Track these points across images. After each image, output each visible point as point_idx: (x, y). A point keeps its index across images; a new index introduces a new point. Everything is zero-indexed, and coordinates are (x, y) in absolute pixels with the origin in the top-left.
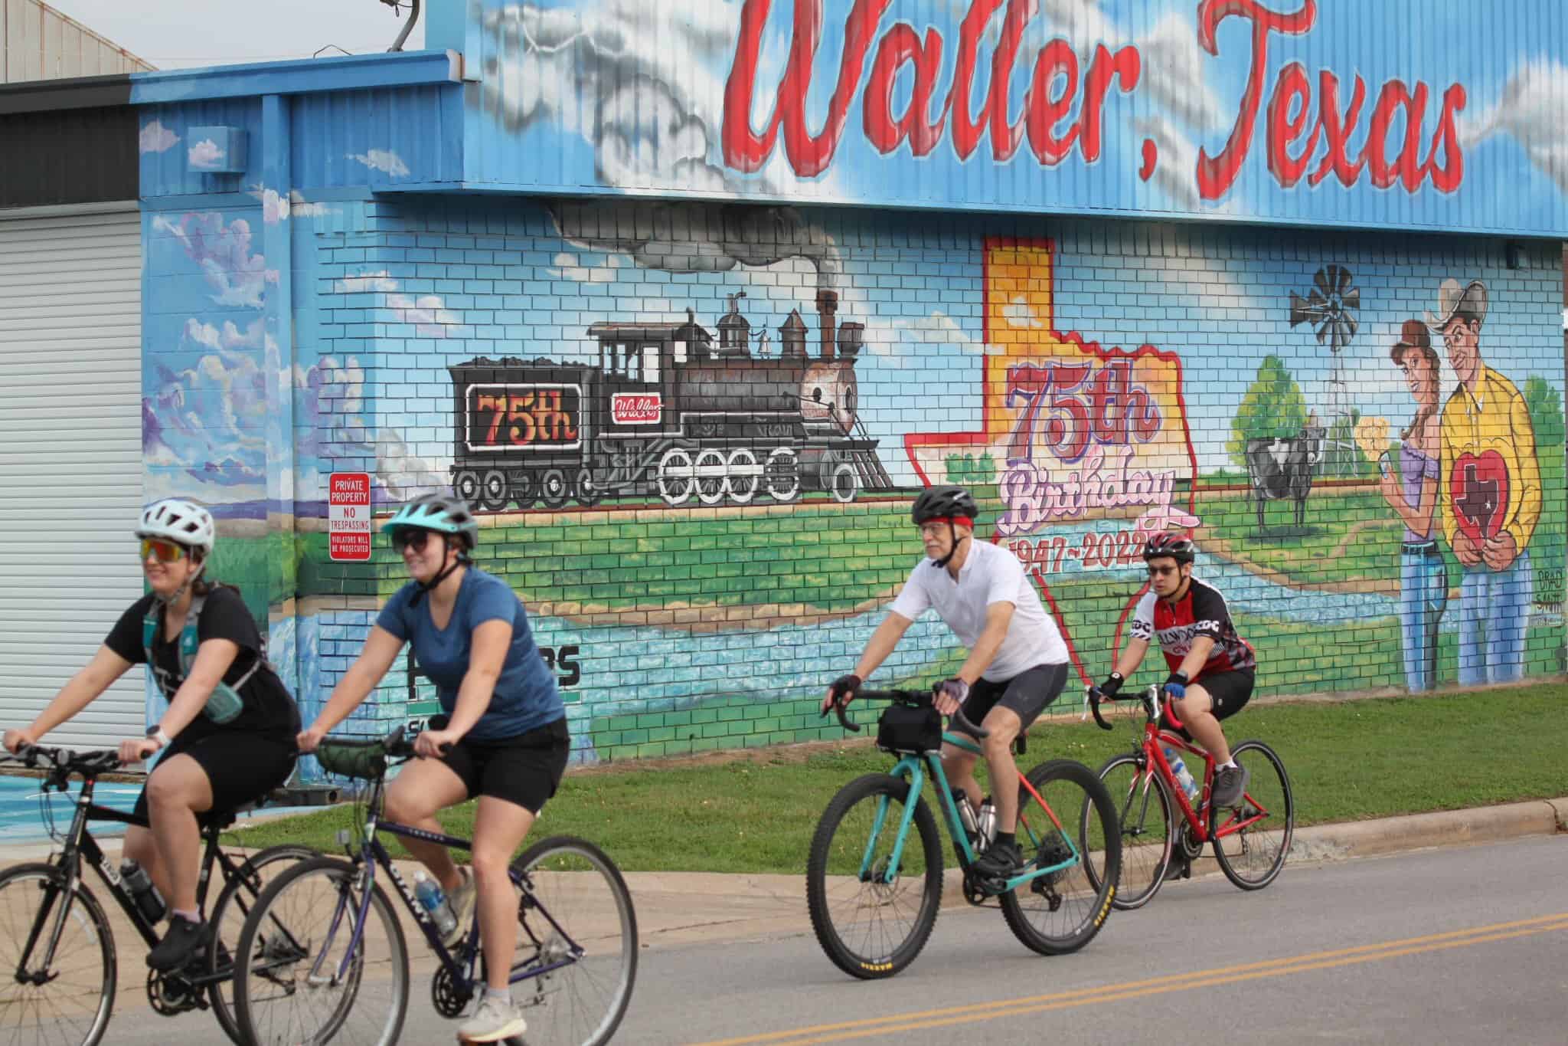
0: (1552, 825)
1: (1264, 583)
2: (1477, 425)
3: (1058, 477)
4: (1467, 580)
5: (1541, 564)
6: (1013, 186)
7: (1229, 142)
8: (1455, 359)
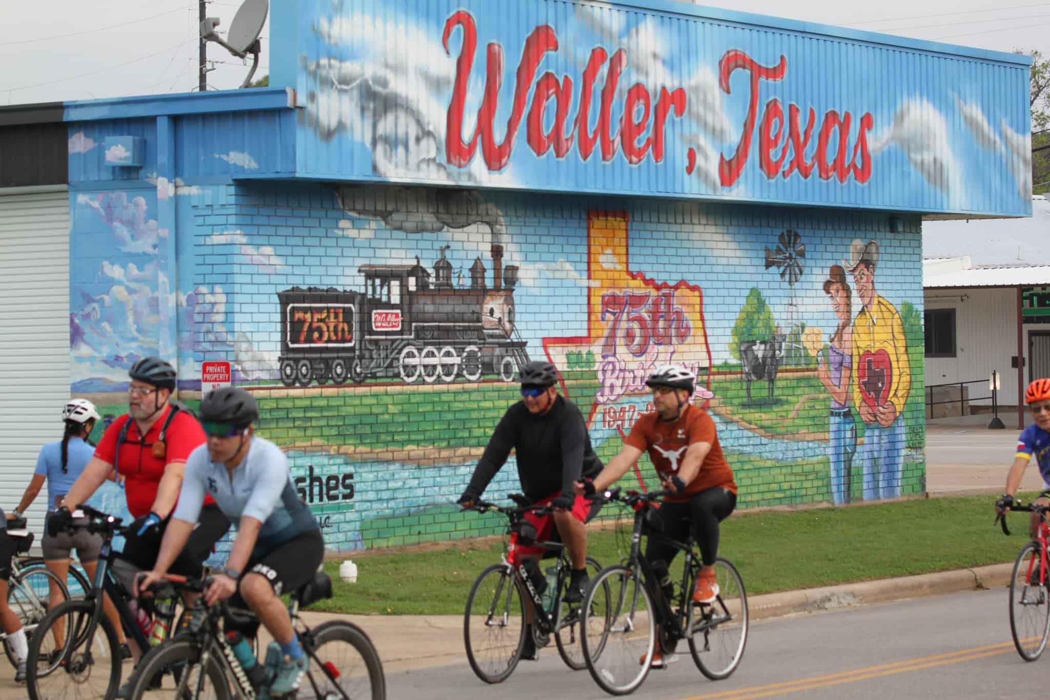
0: (974, 584)
1: (750, 434)
2: (873, 333)
3: (631, 366)
4: (868, 433)
5: (910, 422)
6: (613, 179)
7: (738, 150)
8: (860, 290)
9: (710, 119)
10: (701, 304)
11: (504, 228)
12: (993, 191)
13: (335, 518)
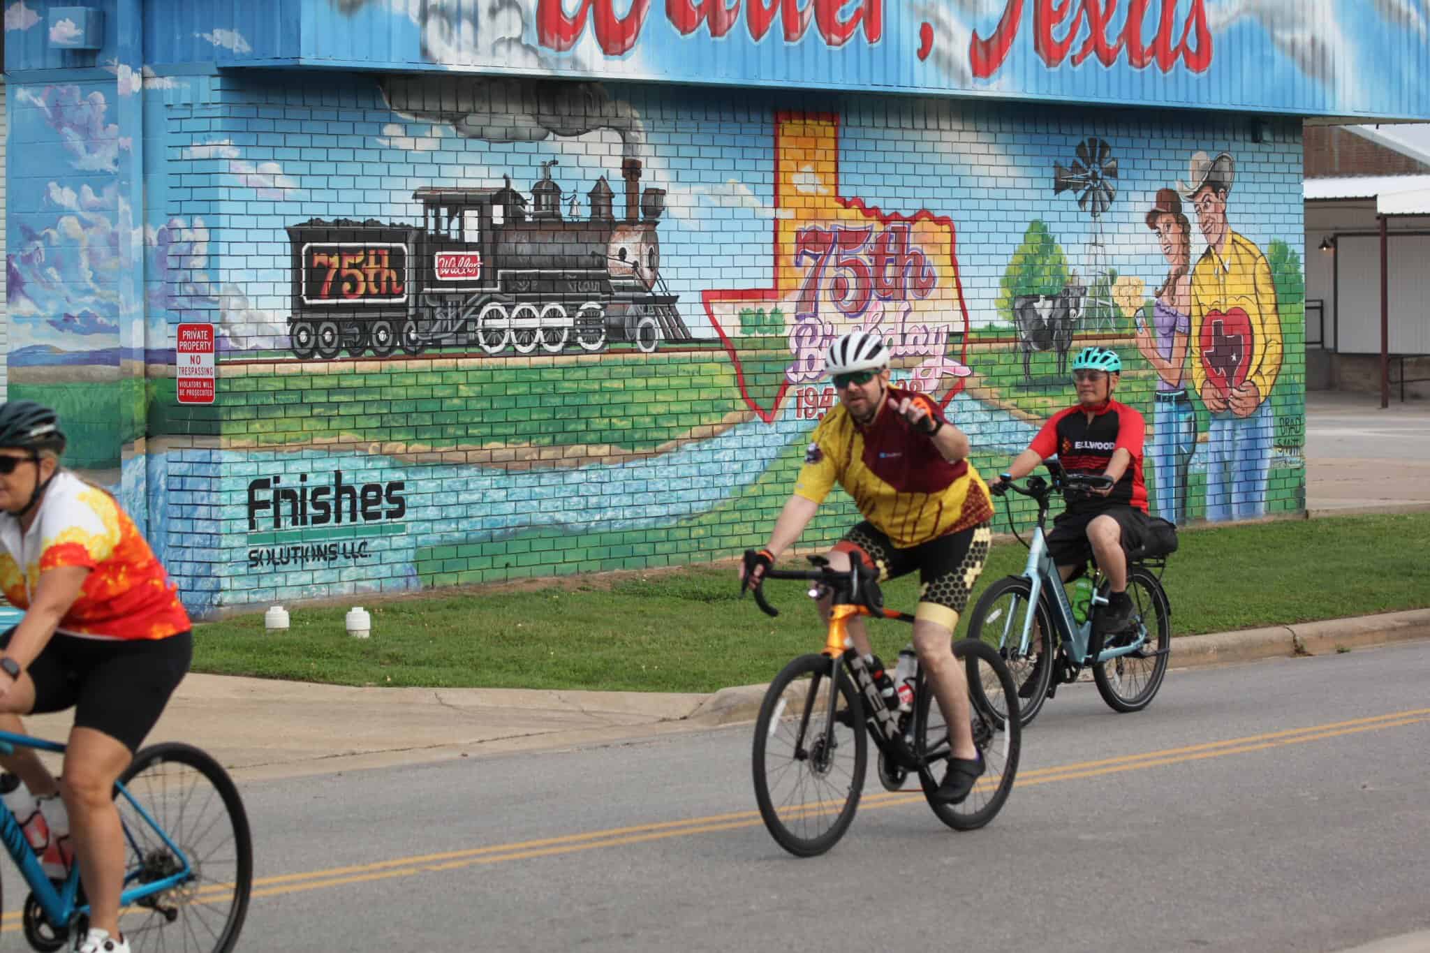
0: (1290, 649)
1: (1030, 427)
2: (1224, 285)
4: (1214, 426)
5: (1281, 411)
6: (802, 65)
7: (1000, 26)
8: (1204, 224)
10: (953, 243)
11: (643, 135)
12: (1406, 82)
13: (374, 544)
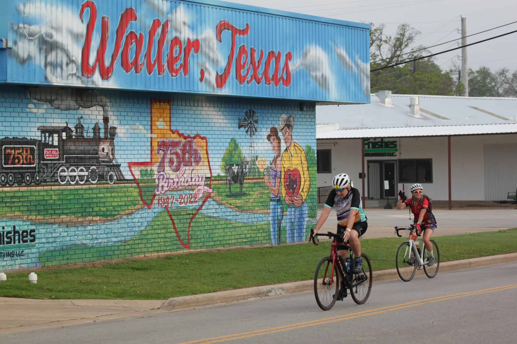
1: (231, 210)
2: (292, 161)
3: (172, 176)
4: (289, 210)
5: (310, 205)
6: (164, 84)
7: (225, 70)
8: (285, 139)
9: (211, 55)
10: (207, 146)
11: (109, 108)
12: (351, 90)
